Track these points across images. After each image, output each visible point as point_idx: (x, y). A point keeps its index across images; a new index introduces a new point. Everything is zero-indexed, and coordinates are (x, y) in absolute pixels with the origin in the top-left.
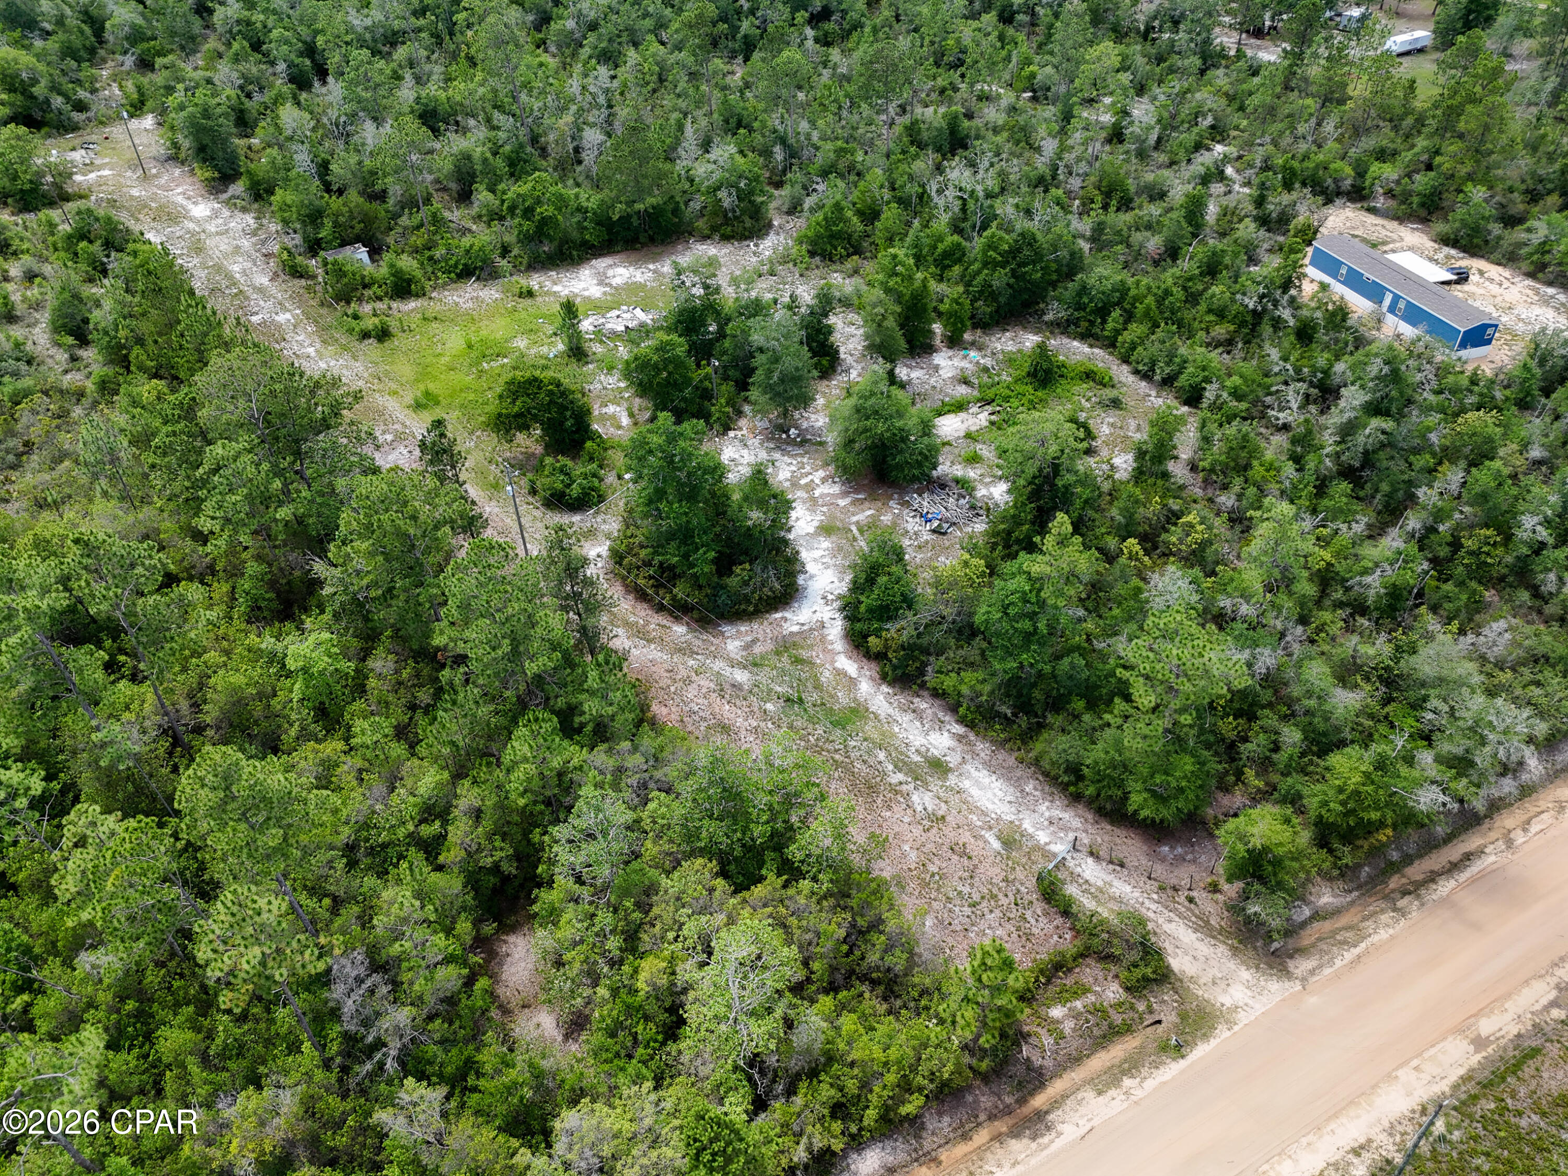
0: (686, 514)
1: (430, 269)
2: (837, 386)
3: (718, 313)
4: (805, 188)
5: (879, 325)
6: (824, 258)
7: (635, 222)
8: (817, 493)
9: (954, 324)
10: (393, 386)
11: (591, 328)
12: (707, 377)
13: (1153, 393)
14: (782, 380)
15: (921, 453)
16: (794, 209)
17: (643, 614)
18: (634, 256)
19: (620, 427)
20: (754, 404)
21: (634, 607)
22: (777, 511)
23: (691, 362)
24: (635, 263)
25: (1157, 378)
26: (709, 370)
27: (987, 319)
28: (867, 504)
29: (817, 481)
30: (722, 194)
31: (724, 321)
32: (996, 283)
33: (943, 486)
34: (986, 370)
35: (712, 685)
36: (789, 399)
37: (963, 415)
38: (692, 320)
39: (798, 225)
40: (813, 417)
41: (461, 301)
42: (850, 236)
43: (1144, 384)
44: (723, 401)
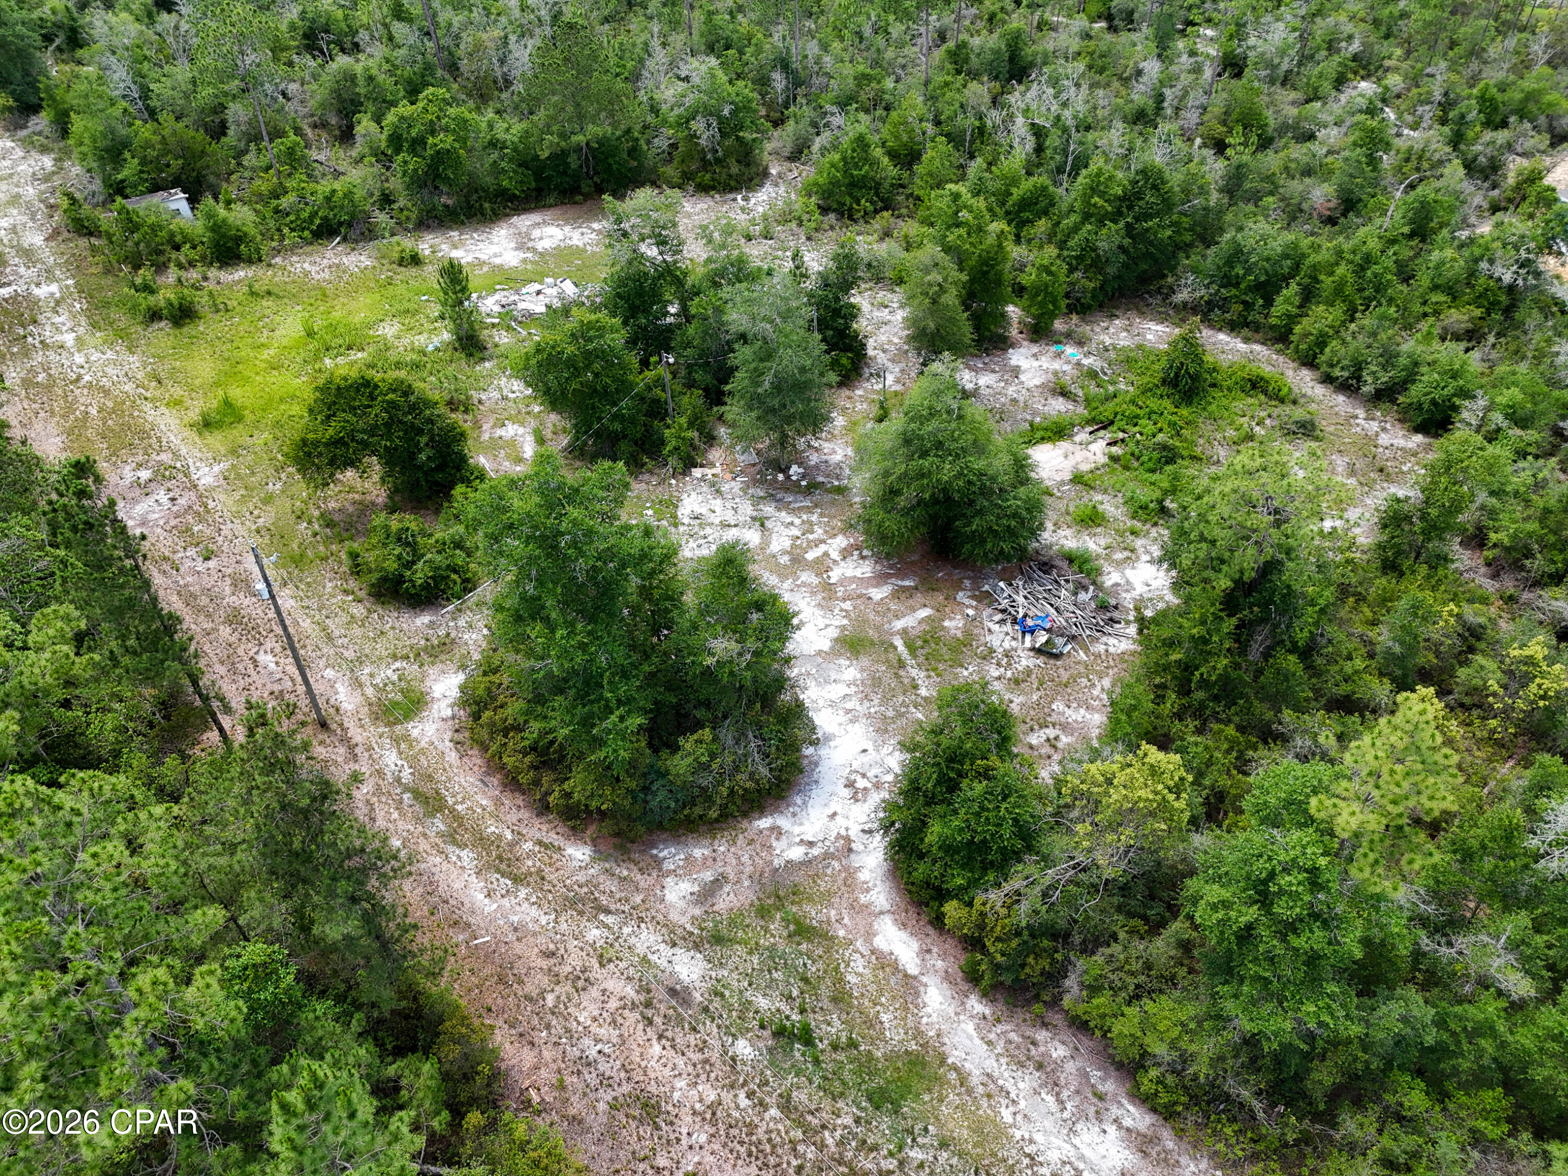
0: (583, 647)
1: (272, 224)
2: (864, 399)
3: (679, 282)
4: (814, 125)
5: (934, 302)
6: (841, 214)
7: (573, 161)
8: (835, 576)
9: (1042, 305)
10: (178, 392)
11: (497, 308)
12: (659, 382)
13: (1361, 413)
14: (778, 388)
15: (1015, 515)
16: (797, 154)
17: (513, 817)
18: (572, 211)
19: (519, 460)
20: (733, 425)
21: (498, 803)
22: (763, 634)
23: (633, 359)
24: (574, 221)
25: (1367, 389)
26: (661, 370)
27: (1088, 300)
28: (919, 598)
29: (835, 555)
30: (698, 125)
31: (686, 296)
32: (1103, 245)
33: (1046, 567)
34: (1093, 374)
35: (630, 991)
36: (789, 420)
37: (1064, 445)
38: (640, 293)
39: (805, 173)
40: (827, 446)
41: (314, 269)
42: (878, 184)
43: (1341, 398)
44: (683, 421)
